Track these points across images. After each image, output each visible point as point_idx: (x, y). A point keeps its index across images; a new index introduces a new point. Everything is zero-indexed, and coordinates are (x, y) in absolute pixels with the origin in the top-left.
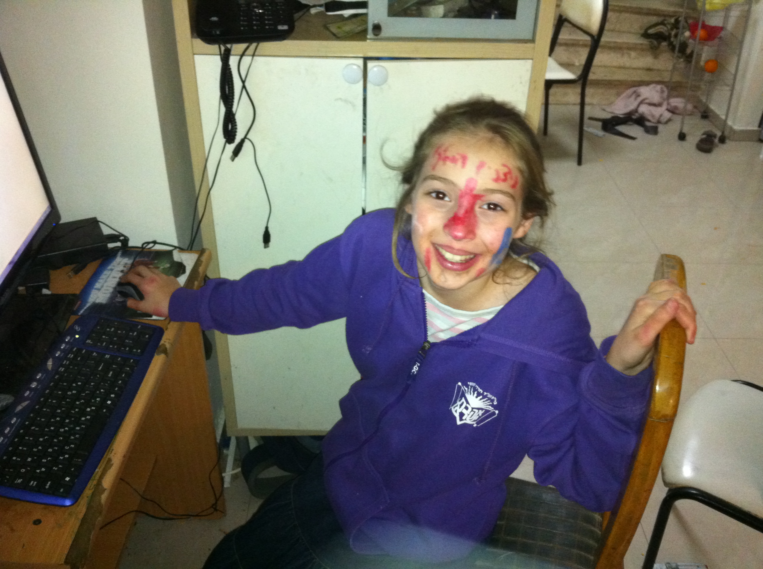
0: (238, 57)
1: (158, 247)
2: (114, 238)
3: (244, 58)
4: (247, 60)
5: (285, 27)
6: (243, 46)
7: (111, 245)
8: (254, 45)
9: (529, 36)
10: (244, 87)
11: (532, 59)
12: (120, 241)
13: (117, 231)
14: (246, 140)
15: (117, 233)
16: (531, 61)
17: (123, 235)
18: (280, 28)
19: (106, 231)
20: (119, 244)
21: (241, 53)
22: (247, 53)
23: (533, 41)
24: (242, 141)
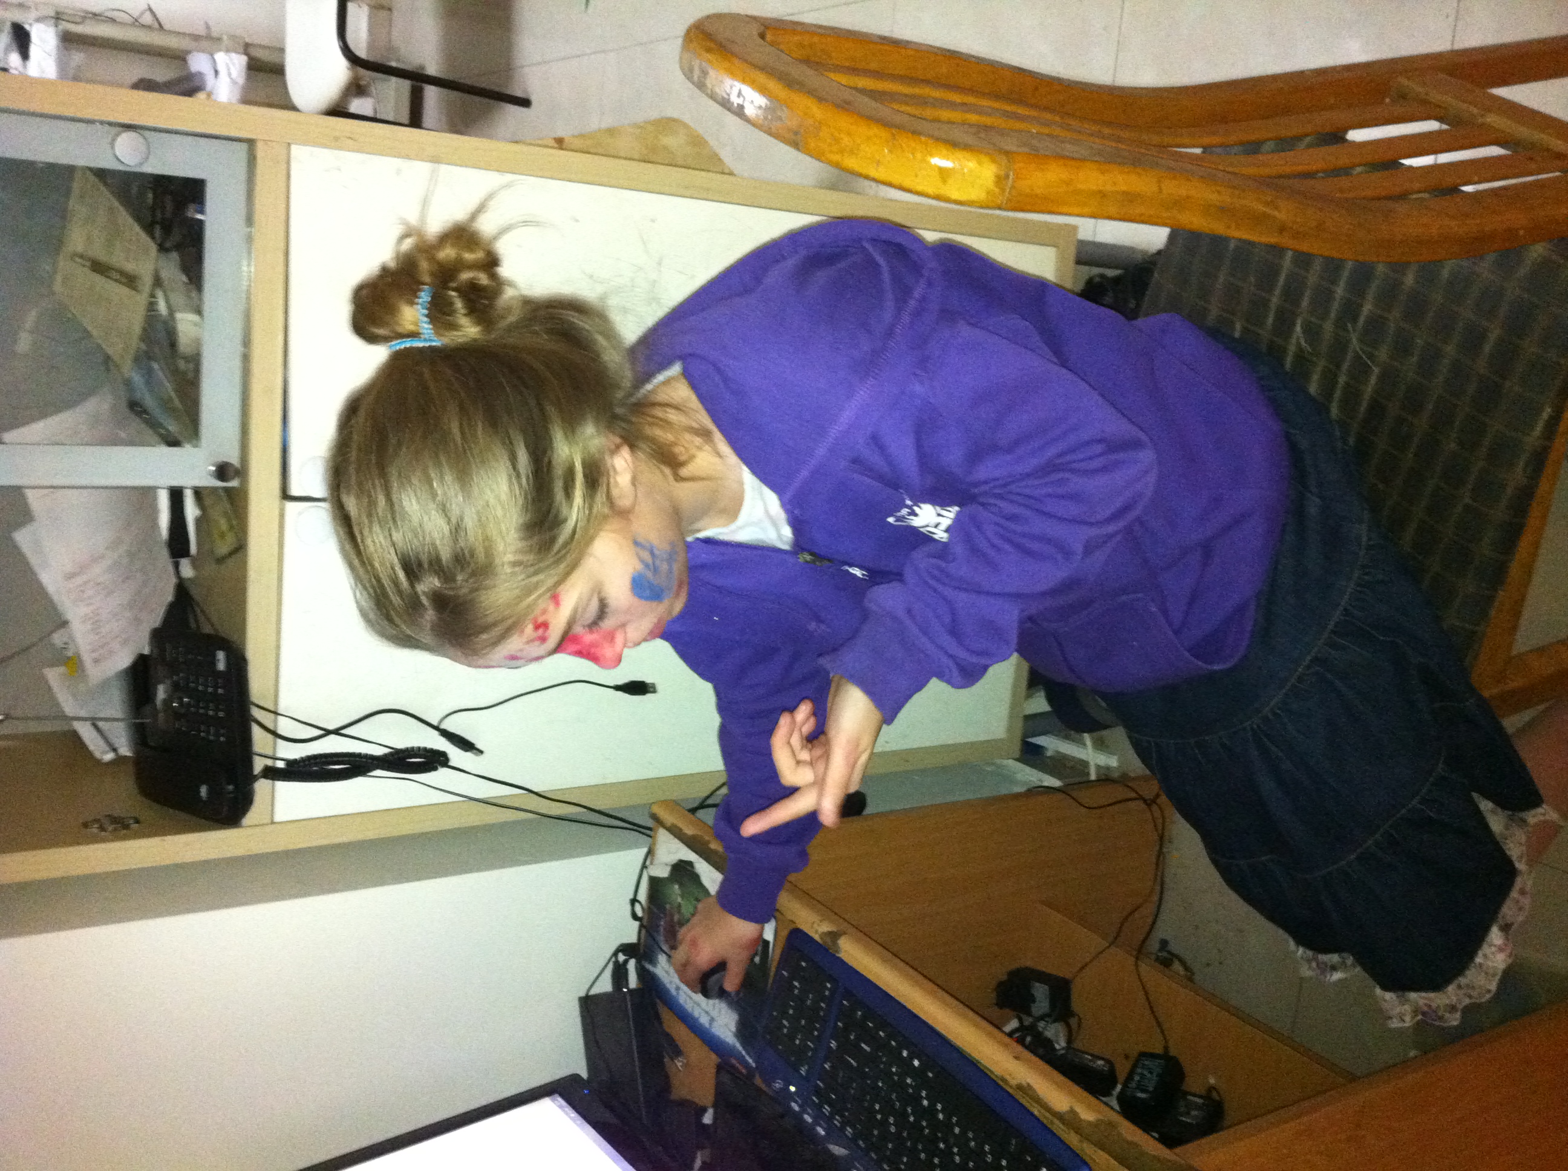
0: (280, 742)
1: (642, 896)
2: (619, 974)
3: (280, 732)
4: (285, 727)
5: (221, 655)
6: (256, 732)
7: (633, 981)
8: (256, 713)
9: (242, 149)
10: (337, 732)
11: (289, 144)
12: (626, 962)
13: (606, 966)
14: (443, 726)
15: (611, 966)
16: (293, 147)
17: (615, 954)
18: (221, 666)
19: (605, 985)
20: (632, 965)
21: (270, 736)
22: (271, 726)
23: (251, 143)
24: (446, 734)
